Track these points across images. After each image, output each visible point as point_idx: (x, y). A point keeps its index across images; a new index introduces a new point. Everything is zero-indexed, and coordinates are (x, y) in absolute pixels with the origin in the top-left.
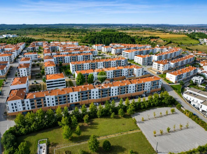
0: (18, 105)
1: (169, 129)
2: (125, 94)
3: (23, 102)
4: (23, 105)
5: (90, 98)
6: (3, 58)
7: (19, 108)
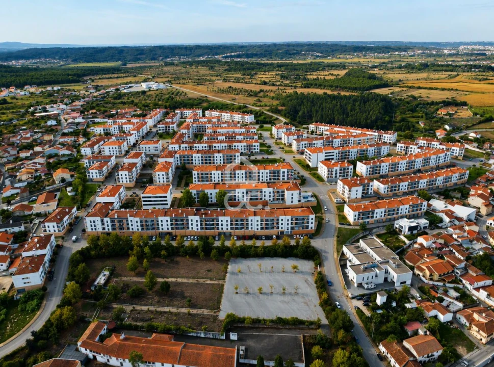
0: (97, 223)
1: (260, 289)
2: (243, 230)
3: (102, 221)
4: (103, 224)
5: (188, 228)
6: (109, 148)
7: (97, 227)
